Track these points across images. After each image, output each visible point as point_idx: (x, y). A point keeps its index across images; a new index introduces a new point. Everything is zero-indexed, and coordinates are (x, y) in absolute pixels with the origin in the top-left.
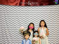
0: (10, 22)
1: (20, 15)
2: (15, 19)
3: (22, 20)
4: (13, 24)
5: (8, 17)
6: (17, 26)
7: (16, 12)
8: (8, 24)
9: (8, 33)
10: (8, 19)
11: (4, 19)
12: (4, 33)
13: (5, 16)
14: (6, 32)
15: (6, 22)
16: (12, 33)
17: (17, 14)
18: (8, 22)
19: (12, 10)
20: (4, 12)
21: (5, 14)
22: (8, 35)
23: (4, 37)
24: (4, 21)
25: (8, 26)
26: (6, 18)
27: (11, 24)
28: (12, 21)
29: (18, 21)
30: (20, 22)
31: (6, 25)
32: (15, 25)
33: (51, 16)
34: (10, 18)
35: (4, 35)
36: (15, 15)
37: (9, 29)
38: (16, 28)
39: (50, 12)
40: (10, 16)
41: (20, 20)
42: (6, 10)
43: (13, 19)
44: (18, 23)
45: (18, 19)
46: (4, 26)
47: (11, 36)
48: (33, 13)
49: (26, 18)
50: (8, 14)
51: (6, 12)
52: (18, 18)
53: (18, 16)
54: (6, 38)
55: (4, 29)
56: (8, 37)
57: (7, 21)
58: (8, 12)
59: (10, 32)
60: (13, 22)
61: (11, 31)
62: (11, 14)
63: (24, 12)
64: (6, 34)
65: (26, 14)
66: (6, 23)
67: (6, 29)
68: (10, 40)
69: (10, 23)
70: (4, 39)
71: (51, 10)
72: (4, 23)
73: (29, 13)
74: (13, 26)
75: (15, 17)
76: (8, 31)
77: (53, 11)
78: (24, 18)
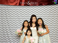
0: (11, 20)
1: (21, 13)
2: (16, 17)
3: (23, 18)
4: (14, 23)
5: (9, 15)
6: (18, 24)
7: (17, 10)
8: (9, 23)
9: (9, 31)
10: (9, 17)
11: (5, 17)
12: (5, 31)
13: (6, 14)
14: (7, 30)
15: (6, 20)
16: (13, 31)
17: (17, 13)
18: (9, 21)
19: (12, 9)
20: (5, 11)
21: (6, 13)
22: (9, 33)
23: (5, 34)
24: (5, 19)
25: (9, 24)
26: (7, 16)
27: (12, 23)
28: (13, 19)
29: (18, 19)
30: (21, 21)
31: (7, 23)
32: (16, 24)
33: (51, 14)
34: (10, 16)
35: (5, 33)
36: (16, 13)
37: (10, 27)
38: (16, 27)
39: (50, 10)
40: (11, 14)
41: (21, 18)
42: (7, 9)
43: (14, 17)
44: (19, 22)
45: (18, 18)
46: (5, 24)
47: (12, 34)
48: (33, 12)
49: (26, 16)
50: (9, 13)
51: (7, 11)
52: (19, 16)
53: (19, 14)
54: (7, 36)
55: (5, 27)
56: (9, 35)
57: (8, 19)
58: (9, 11)
59: (10, 30)
60: (14, 21)
61: (12, 29)
62: (12, 13)
63: (25, 11)
64: (7, 31)
65: (26, 12)
66: (7, 22)
67: (7, 27)
68: (11, 37)
69: (10, 22)
70: (5, 37)
71: (51, 9)
72: (5, 22)
73: (30, 12)
74: (14, 24)
75: (16, 15)
76: (9, 29)
77: (53, 10)
78: (24, 16)
